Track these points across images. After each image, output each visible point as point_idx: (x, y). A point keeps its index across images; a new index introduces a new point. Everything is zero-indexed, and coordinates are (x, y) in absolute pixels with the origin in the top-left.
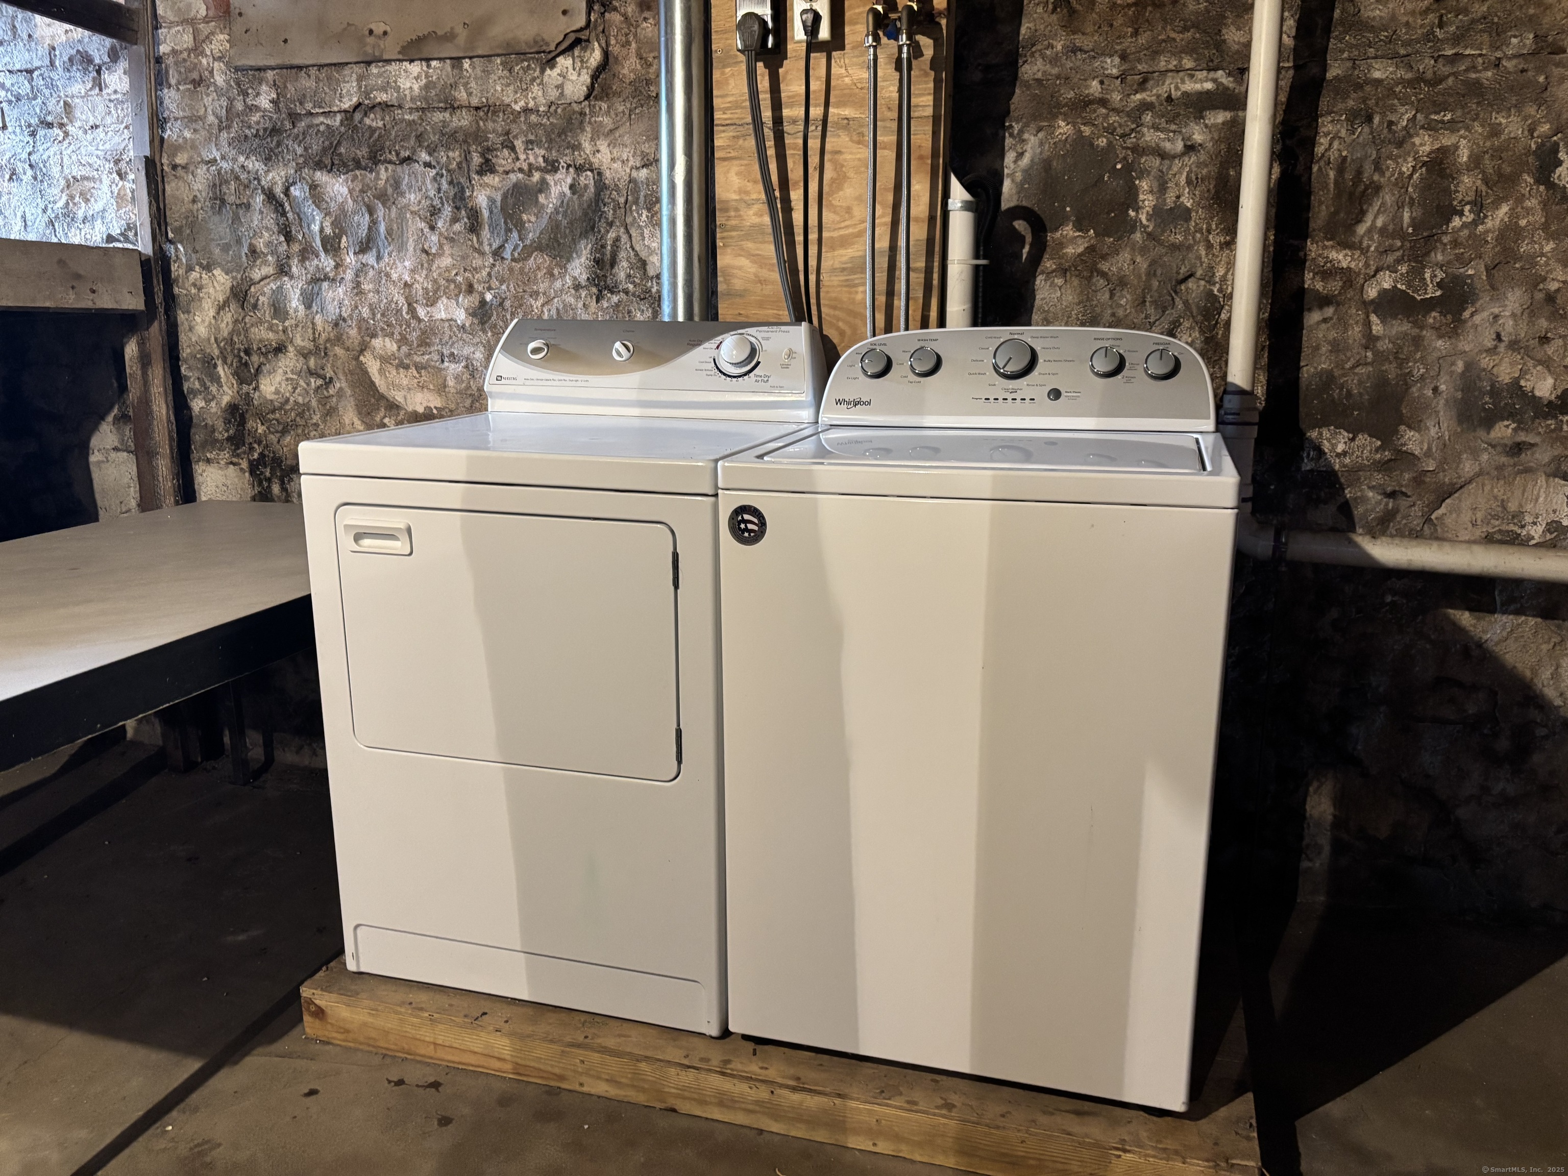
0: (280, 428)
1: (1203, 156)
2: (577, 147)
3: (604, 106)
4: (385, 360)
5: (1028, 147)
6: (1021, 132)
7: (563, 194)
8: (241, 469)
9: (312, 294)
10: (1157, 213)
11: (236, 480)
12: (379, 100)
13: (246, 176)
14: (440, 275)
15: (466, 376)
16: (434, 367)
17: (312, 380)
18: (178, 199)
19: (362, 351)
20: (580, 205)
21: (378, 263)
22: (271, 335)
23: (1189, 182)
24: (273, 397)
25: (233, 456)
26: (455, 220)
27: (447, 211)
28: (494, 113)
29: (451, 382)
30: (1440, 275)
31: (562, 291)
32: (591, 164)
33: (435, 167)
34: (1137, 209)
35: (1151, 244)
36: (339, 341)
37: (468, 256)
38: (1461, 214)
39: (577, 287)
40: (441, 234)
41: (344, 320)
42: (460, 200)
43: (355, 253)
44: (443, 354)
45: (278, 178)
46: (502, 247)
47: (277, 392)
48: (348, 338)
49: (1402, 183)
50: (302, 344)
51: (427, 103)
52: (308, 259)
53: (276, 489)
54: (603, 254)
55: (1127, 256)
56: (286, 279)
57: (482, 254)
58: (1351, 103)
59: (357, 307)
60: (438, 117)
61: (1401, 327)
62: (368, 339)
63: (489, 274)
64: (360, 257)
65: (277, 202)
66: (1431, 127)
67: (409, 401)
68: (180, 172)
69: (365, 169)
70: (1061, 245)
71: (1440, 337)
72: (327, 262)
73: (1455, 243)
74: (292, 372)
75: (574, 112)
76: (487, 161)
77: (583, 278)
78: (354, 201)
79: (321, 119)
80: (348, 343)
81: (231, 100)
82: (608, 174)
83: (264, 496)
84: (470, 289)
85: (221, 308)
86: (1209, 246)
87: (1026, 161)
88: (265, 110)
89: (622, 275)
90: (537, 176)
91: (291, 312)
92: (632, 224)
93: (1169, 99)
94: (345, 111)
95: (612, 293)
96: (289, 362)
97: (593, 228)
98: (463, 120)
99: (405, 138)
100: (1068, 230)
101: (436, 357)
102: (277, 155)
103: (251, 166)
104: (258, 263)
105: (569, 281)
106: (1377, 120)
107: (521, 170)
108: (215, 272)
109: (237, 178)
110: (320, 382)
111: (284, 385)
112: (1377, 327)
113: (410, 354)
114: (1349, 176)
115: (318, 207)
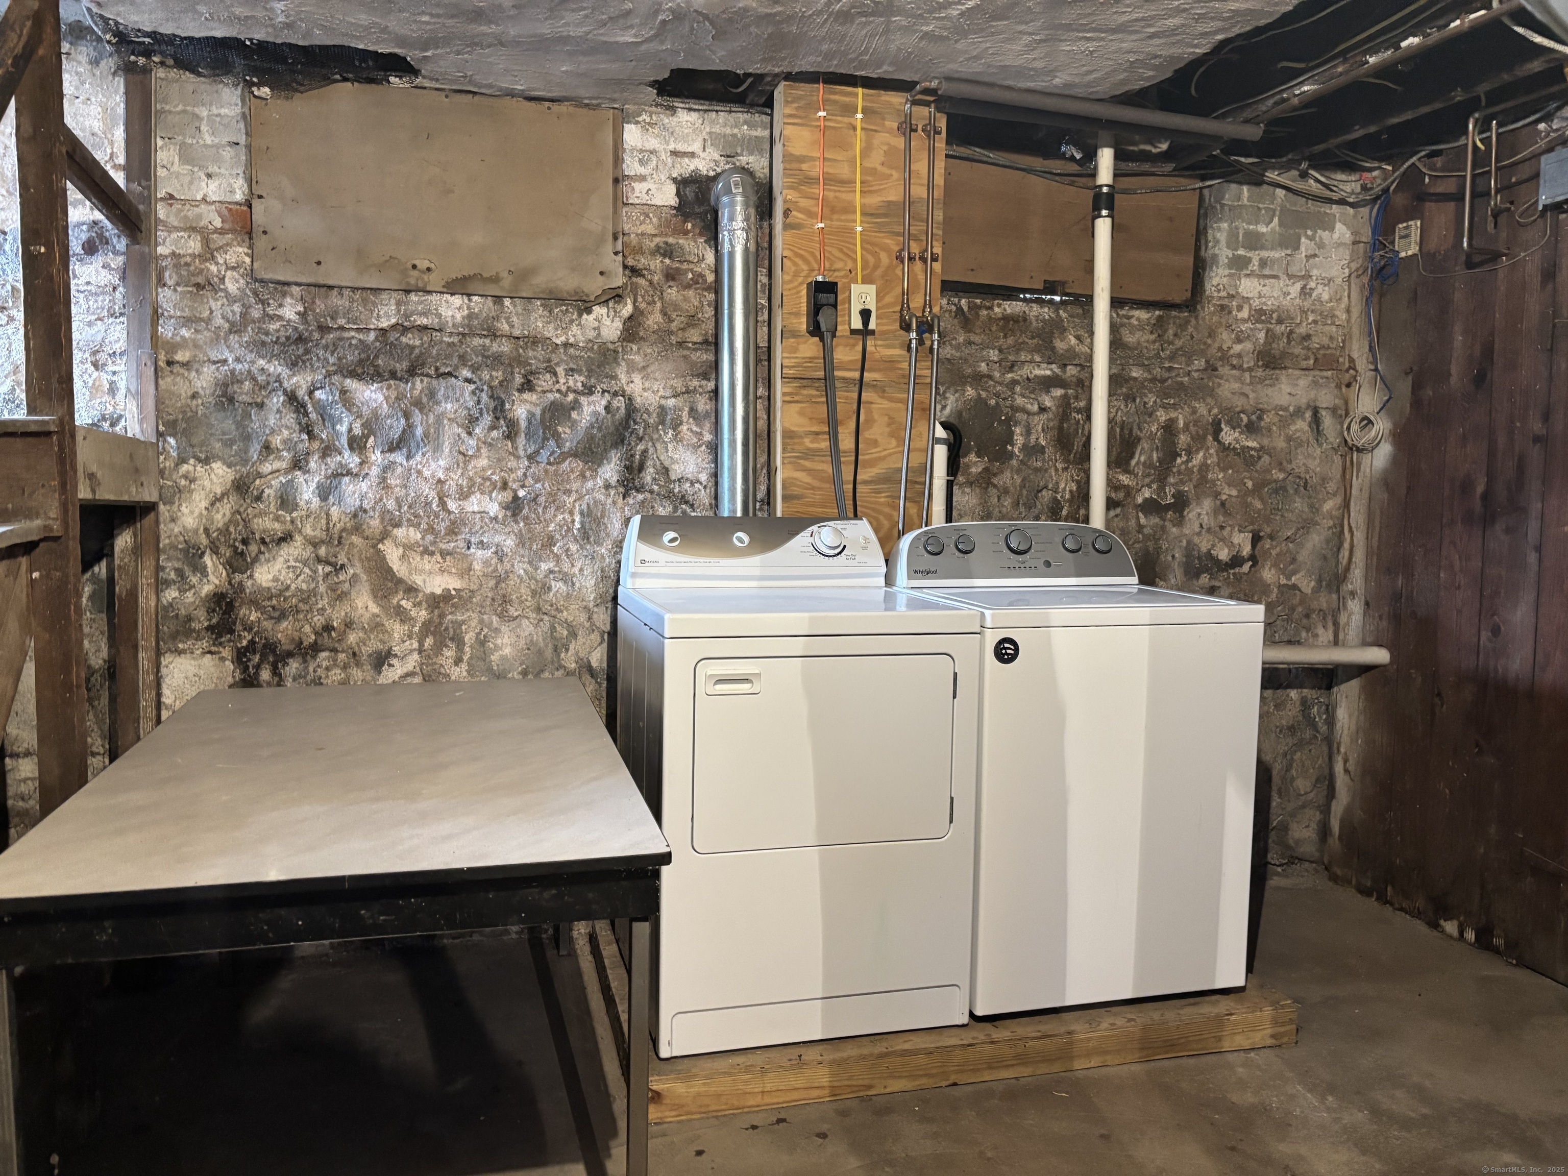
0: (277, 614)
1: (1051, 415)
2: (615, 377)
3: (635, 347)
4: (408, 547)
5: (949, 402)
6: (944, 392)
7: (595, 414)
8: (222, 659)
9: (330, 487)
10: (1025, 448)
11: (212, 670)
12: (419, 323)
13: (264, 378)
14: (476, 473)
15: (494, 561)
16: (460, 553)
17: (320, 568)
18: (173, 394)
19: (381, 540)
20: (613, 422)
21: (408, 460)
22: (277, 525)
23: (1043, 430)
24: (271, 584)
25: (214, 645)
26: (493, 428)
27: (487, 419)
28: (534, 343)
29: (477, 566)
30: (1173, 490)
31: (593, 490)
32: (624, 391)
33: (474, 383)
34: (1012, 445)
35: (1024, 467)
36: (357, 530)
37: (504, 459)
38: (1180, 456)
39: (607, 486)
40: (479, 439)
41: (365, 511)
42: (499, 411)
43: (382, 452)
44: (469, 542)
45: (302, 382)
46: (537, 452)
47: (275, 580)
48: (369, 528)
49: (1152, 437)
50: (312, 533)
51: (471, 329)
52: (330, 455)
53: (265, 675)
54: (632, 462)
55: (1009, 475)
56: (298, 473)
57: (518, 457)
58: (1124, 390)
59: (381, 500)
60: (477, 341)
61: (1155, 520)
62: (390, 528)
63: (525, 475)
64: (387, 455)
65: (298, 403)
66: (1165, 407)
67: (427, 584)
68: (176, 369)
69: (400, 380)
70: (968, 466)
71: (1174, 526)
72: (351, 460)
73: (1179, 473)
74: (296, 560)
75: (608, 350)
76: (529, 381)
77: (613, 481)
78: (390, 406)
79: (353, 333)
80: (368, 532)
81: (246, 307)
82: (639, 400)
83: (249, 681)
84: (505, 486)
85: (216, 500)
86: (1057, 470)
87: (947, 411)
88: (289, 321)
89: (648, 479)
90: (571, 397)
91: (302, 504)
92: (658, 440)
93: (1028, 378)
94: (382, 329)
95: (638, 491)
96: (294, 551)
97: (622, 441)
98: (504, 347)
99: (448, 357)
100: (973, 457)
101: (462, 544)
102: (304, 362)
103: (272, 369)
104: (271, 457)
105: (600, 482)
106: (1138, 400)
107: (559, 391)
108: (214, 465)
109: (254, 379)
110: (328, 569)
111: (284, 573)
112: (1143, 521)
113: (435, 542)
114: (1126, 432)
115: (349, 410)
